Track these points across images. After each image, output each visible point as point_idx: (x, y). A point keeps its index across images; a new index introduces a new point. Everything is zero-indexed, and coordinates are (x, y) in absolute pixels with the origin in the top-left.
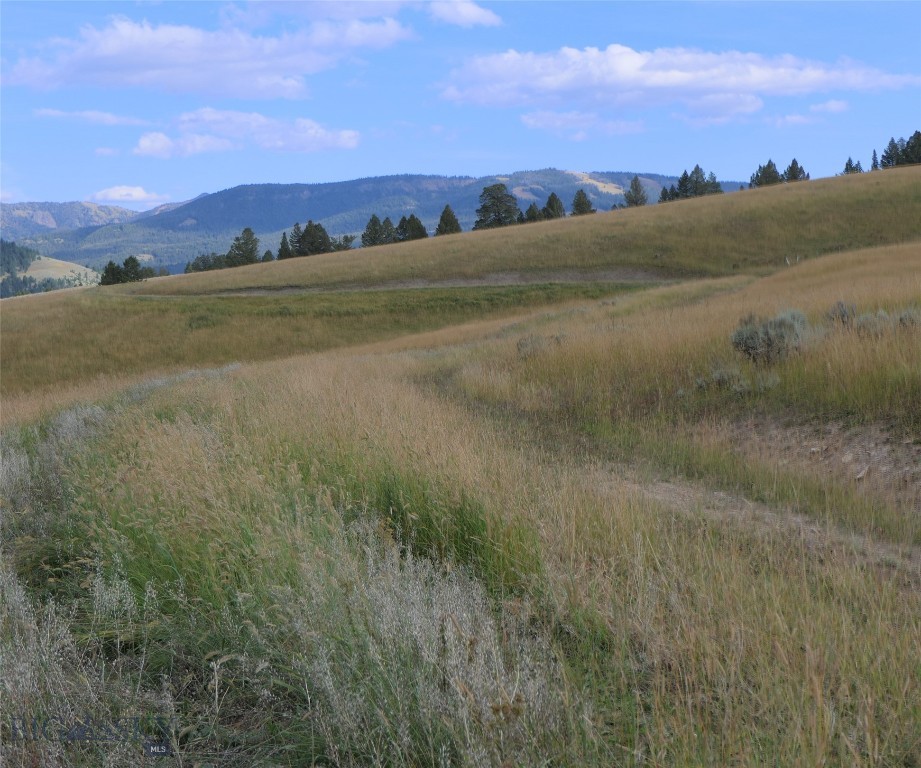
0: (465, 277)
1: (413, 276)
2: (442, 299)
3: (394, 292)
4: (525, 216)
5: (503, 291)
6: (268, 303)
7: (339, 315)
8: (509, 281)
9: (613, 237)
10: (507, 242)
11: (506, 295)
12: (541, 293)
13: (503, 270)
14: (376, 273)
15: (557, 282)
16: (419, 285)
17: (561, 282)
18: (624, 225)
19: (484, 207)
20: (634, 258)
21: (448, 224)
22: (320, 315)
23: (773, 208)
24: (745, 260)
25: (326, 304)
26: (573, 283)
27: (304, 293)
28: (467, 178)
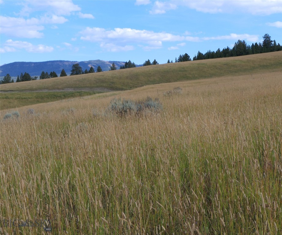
0: (58, 89)
1: (44, 88)
2: (51, 95)
3: (38, 93)
4: (84, 72)
5: (68, 93)
6: (3, 95)
7: (22, 99)
8: (70, 90)
9: (100, 79)
10: (71, 80)
11: (69, 94)
12: (78, 94)
13: (69, 87)
14: (34, 87)
15: (83, 91)
16: (46, 91)
17: (84, 91)
18: (103, 76)
19: (73, 70)
20: (104, 85)
21: (63, 74)
22: (17, 99)
23: (143, 72)
24: (134, 86)
25: (19, 96)
26: (87, 91)
27: (13, 92)
28: (76, 62)
